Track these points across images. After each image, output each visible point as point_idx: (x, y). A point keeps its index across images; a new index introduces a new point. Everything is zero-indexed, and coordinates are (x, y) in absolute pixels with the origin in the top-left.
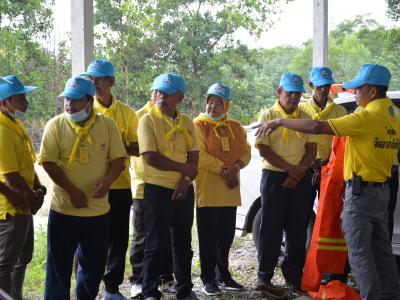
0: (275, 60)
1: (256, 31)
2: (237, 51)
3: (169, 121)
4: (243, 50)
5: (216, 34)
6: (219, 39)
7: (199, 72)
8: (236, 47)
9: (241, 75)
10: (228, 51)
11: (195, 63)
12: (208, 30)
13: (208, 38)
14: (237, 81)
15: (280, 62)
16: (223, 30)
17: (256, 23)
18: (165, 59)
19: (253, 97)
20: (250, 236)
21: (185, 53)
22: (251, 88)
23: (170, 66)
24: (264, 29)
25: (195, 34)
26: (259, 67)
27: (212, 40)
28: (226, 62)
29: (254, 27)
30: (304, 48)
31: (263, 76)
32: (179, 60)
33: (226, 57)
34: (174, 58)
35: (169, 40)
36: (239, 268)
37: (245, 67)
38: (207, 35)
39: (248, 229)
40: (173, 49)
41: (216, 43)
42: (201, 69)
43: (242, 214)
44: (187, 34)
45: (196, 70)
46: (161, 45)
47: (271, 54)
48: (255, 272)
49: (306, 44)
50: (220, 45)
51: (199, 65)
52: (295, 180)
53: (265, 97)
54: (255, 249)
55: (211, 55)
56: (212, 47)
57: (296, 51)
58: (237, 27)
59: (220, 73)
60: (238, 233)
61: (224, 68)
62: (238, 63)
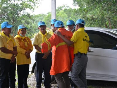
0: (38, 18)
1: (33, 9)
2: (26, 16)
3: (7, 37)
4: (28, 15)
5: (20, 10)
6: (21, 12)
7: (15, 22)
8: (26, 14)
9: (28, 23)
10: (24, 15)
11: (13, 19)
12: (17, 9)
13: (17, 11)
14: (27, 25)
15: (40, 19)
16: (22, 9)
17: (32, 7)
18: (4, 18)
19: (32, 30)
20: (34, 74)
21: (10, 16)
22: (31, 27)
23: (5, 20)
24: (35, 9)
25: (13, 10)
26: (34, 20)
27: (19, 12)
28: (23, 19)
29: (32, 8)
30: (47, 15)
31: (35, 23)
32: (8, 18)
33: (23, 17)
34: (7, 17)
35: (5, 12)
36: (30, 84)
37: (29, 20)
38: (17, 10)
39: (33, 72)
40: (6, 15)
41: (20, 13)
42: (15, 21)
43: (31, 66)
44: (10, 10)
45: (14, 21)
46: (3, 14)
47: (37, 16)
48: (36, 85)
49: (48, 13)
50: (21, 14)
51: (15, 20)
53: (35, 30)
54: (35, 78)
55: (19, 17)
56: (19, 14)
57: (45, 15)
58: (26, 8)
59: (21, 22)
60: (30, 73)
61: (23, 21)
62: (27, 19)
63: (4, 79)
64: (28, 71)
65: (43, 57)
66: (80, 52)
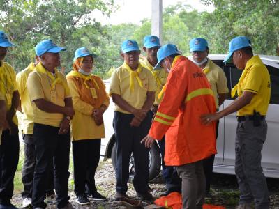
0: (120, 33)
1: (107, 12)
2: (93, 27)
3: (51, 76)
4: (97, 25)
5: (78, 14)
6: (80, 17)
7: (66, 42)
8: (92, 23)
9: (96, 44)
10: (87, 27)
11: (62, 35)
12: (72, 11)
13: (72, 17)
14: (93, 48)
15: (123, 35)
16: (83, 11)
17: (106, 6)
18: (41, 32)
19: (105, 59)
20: (110, 160)
21: (56, 27)
22: (103, 53)
23: (44, 37)
24: (113, 11)
25: (62, 14)
26: (109, 38)
27: (75, 19)
28: (85, 34)
29: (105, 9)
30: (141, 25)
31: (112, 45)
32: (51, 33)
33: (86, 30)
34: (48, 31)
35: (44, 18)
36: (102, 184)
37: (99, 38)
38: (72, 15)
39: (108, 155)
40: (47, 25)
41: (78, 21)
42: (67, 39)
43: (105, 143)
44: (56, 14)
45: (63, 40)
46: (38, 22)
47: (118, 29)
48: (114, 187)
49: (143, 22)
50: (80, 23)
51: (66, 36)
52: (139, 120)
53: (113, 60)
54: (113, 169)
55: (75, 30)
56: (75, 23)
57: (135, 27)
58: (93, 9)
59: (81, 42)
60: (102, 159)
61: (84, 39)
62: (94, 35)
63: (42, 172)
64: (99, 155)
65: (131, 121)
66: (258, 113)
